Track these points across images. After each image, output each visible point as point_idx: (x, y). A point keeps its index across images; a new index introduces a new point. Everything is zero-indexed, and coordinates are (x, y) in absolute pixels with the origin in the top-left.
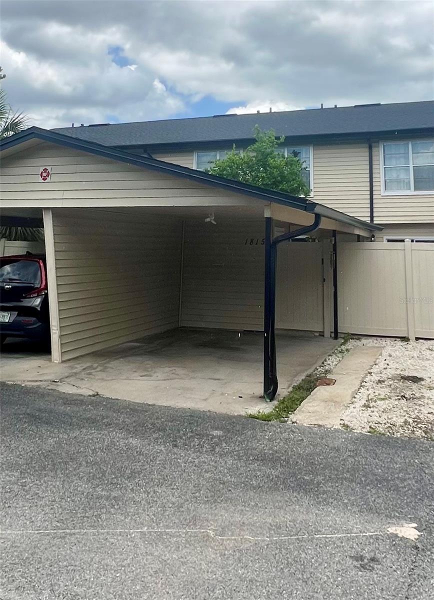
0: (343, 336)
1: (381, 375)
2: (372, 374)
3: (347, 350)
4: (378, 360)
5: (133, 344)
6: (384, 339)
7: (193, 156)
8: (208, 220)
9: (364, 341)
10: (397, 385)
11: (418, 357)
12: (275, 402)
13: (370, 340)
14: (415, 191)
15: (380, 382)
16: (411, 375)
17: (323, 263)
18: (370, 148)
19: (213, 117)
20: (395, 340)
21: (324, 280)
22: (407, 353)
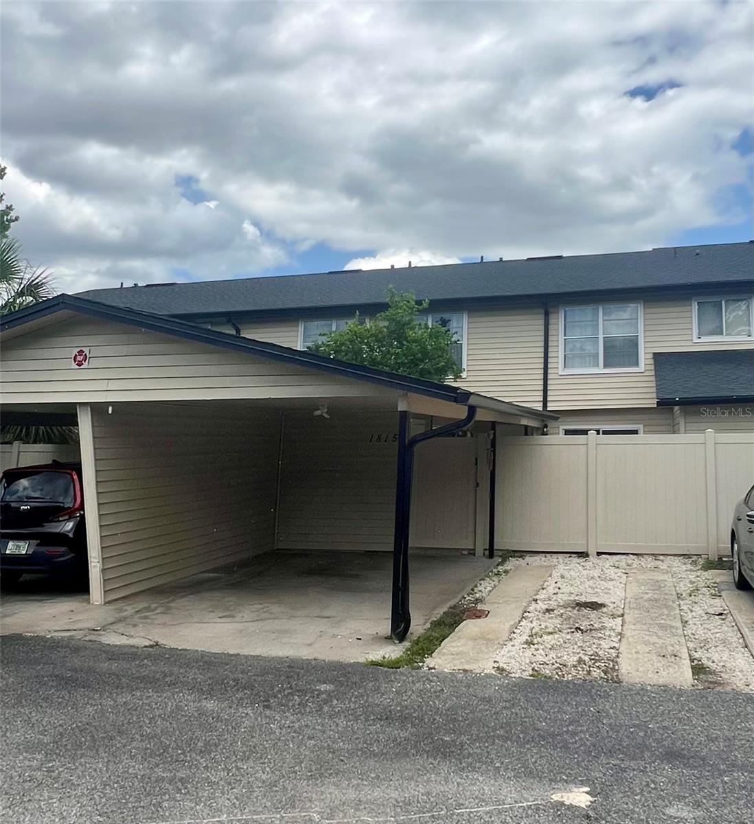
0: (500, 553)
1: (549, 602)
2: (538, 601)
3: (506, 572)
4: (546, 583)
5: (207, 575)
6: (555, 556)
7: (298, 326)
8: (318, 413)
9: (528, 559)
10: (571, 614)
11: (599, 577)
12: (407, 644)
13: (537, 558)
14: (604, 368)
15: (548, 611)
16: (588, 601)
17: (476, 464)
18: (547, 315)
19: (328, 273)
20: (570, 557)
21: (477, 485)
22: (585, 572)
